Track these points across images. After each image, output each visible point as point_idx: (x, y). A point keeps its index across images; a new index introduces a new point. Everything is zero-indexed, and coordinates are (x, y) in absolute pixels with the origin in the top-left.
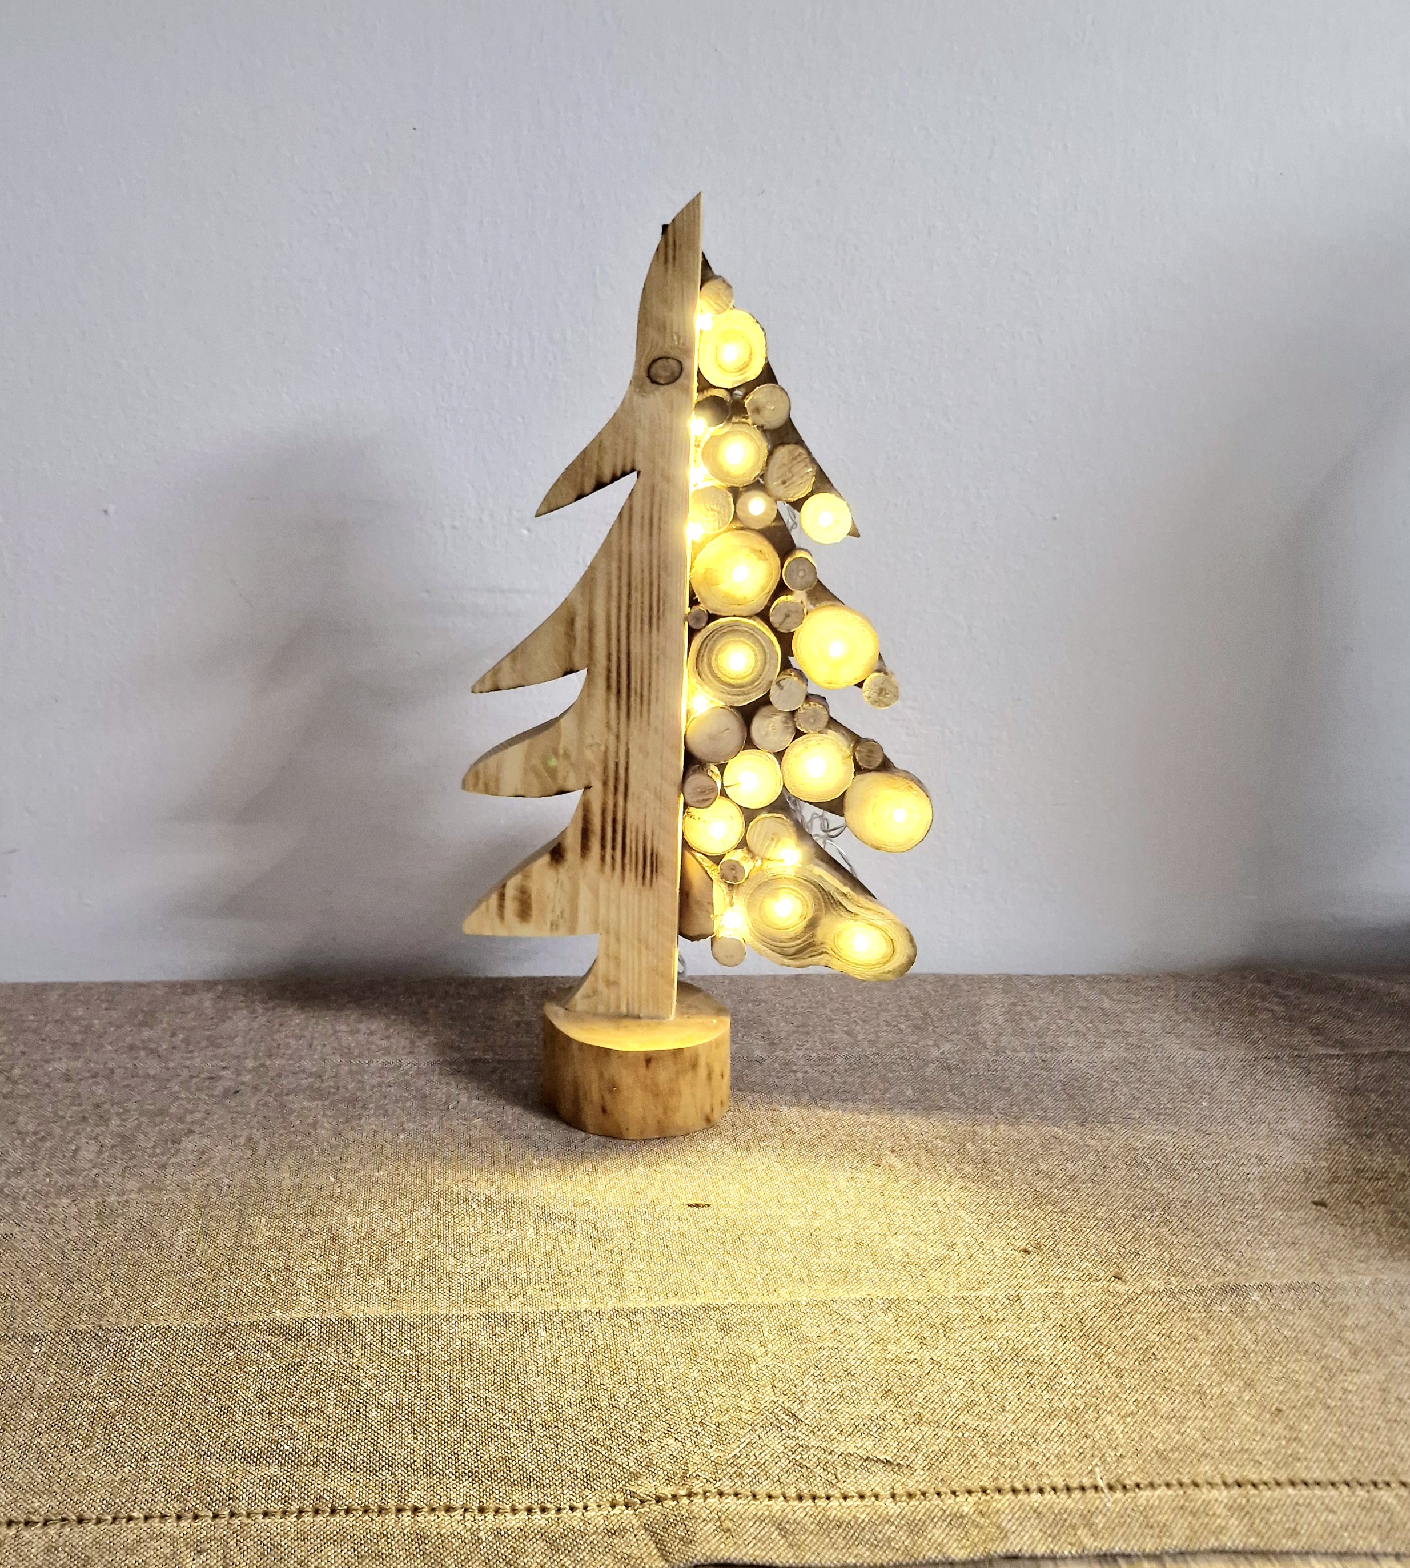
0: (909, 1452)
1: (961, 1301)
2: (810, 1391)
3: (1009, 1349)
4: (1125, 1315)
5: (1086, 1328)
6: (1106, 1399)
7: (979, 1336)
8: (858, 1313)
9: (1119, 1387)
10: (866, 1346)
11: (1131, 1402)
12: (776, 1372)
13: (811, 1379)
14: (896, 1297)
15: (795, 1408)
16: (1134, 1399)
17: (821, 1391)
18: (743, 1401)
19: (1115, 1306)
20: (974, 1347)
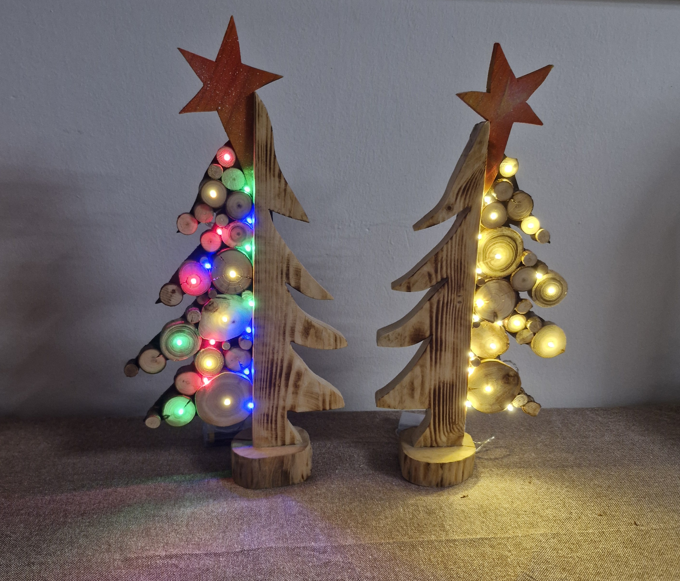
1: (582, 534)
2: (534, 568)
3: (606, 552)
4: (647, 538)
5: (634, 543)
6: (650, 570)
7: (593, 547)
8: (543, 539)
9: (653, 565)
10: (550, 551)
11: (660, 571)
12: (519, 561)
13: (533, 563)
14: (556, 533)
15: (531, 574)
16: (661, 569)
17: (539, 568)
18: (510, 573)
19: (642, 534)
20: (592, 551)
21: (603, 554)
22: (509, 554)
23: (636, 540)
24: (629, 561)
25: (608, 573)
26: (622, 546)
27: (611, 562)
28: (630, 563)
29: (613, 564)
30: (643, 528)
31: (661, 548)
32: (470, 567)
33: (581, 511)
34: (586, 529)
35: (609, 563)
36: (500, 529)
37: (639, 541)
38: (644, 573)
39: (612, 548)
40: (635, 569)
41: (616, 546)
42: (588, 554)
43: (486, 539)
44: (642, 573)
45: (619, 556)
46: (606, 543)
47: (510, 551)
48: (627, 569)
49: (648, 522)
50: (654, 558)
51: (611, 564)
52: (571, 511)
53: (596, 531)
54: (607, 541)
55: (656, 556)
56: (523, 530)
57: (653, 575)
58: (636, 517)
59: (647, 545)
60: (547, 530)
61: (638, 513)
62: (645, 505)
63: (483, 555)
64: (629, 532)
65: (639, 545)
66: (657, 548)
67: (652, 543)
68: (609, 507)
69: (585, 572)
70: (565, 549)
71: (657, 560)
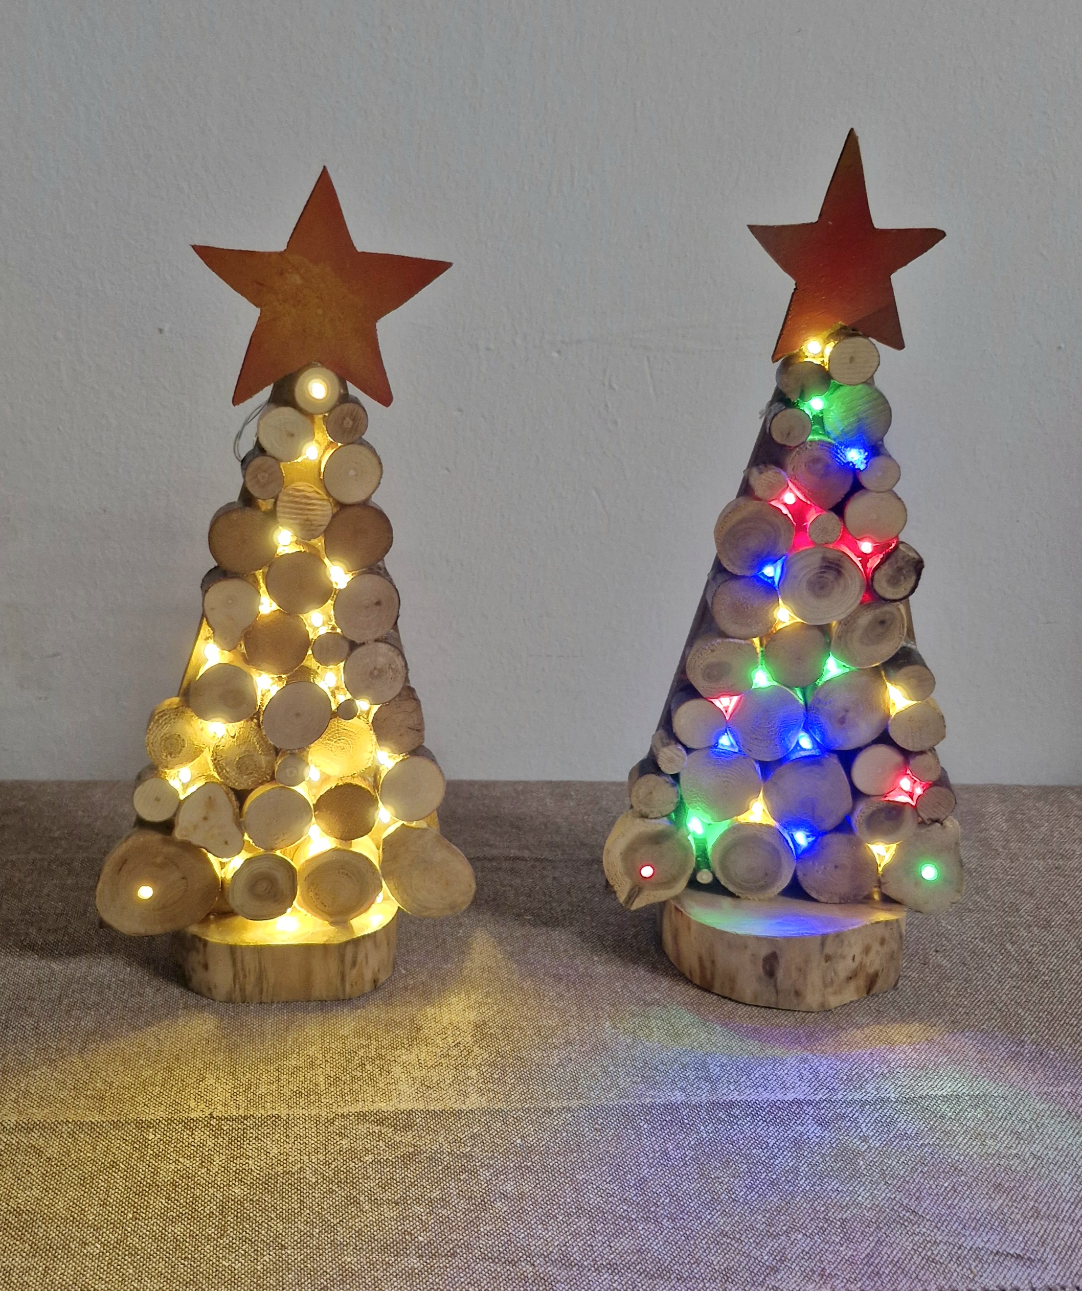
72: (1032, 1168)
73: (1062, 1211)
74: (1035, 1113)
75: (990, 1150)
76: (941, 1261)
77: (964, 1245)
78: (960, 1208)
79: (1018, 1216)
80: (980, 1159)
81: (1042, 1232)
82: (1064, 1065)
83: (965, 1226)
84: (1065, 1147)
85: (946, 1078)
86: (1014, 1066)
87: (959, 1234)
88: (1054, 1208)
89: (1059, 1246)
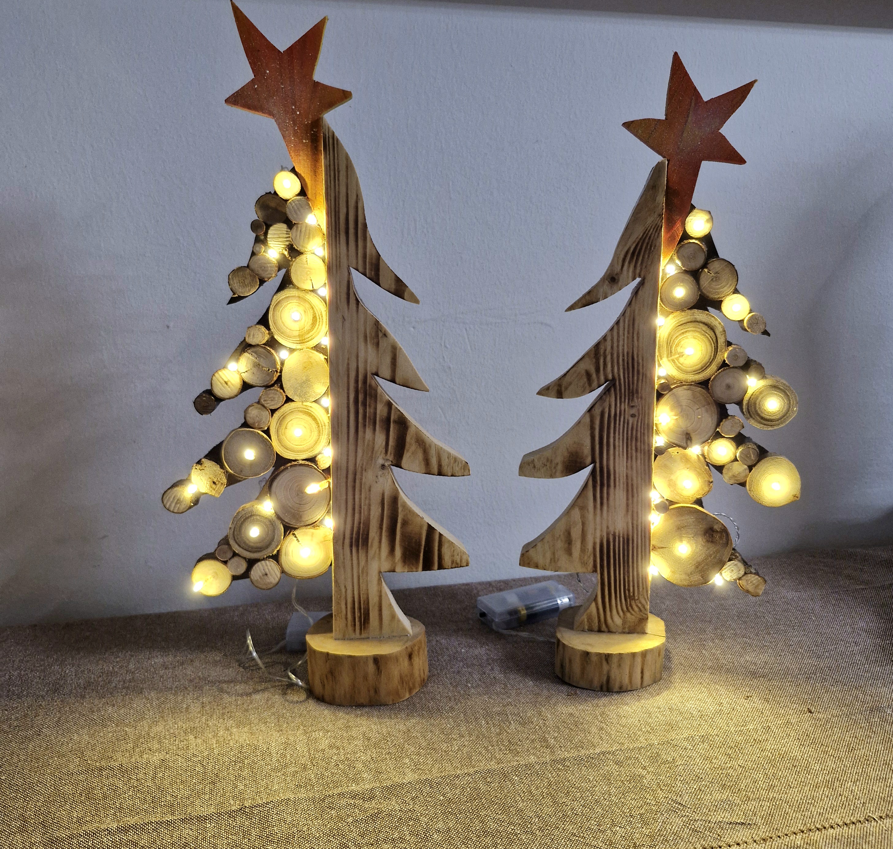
0: (752, 816)
1: (740, 733)
2: (683, 788)
3: (777, 754)
4: (828, 729)
5: (812, 738)
6: (840, 774)
7: (758, 750)
8: (688, 745)
9: (844, 766)
10: (701, 761)
11: (854, 774)
12: (659, 781)
13: (680, 782)
14: (705, 734)
15: (679, 799)
16: (855, 772)
17: (688, 788)
18: (648, 800)
19: (821, 725)
20: (758, 756)
21: (773, 758)
22: (644, 773)
23: (814, 733)
24: (811, 765)
25: (784, 785)
26: (797, 743)
27: (786, 769)
28: (813, 767)
29: (790, 770)
30: (820, 716)
31: (849, 741)
32: (590, 798)
33: (735, 699)
34: (744, 724)
35: (784, 771)
36: (627, 736)
37: (819, 735)
38: (833, 780)
39: (784, 749)
40: (821, 775)
41: (789, 745)
42: (754, 760)
43: (609, 753)
44: (830, 780)
45: (795, 759)
46: (774, 742)
47: (644, 768)
48: (809, 777)
49: (826, 707)
50: (843, 756)
51: (787, 771)
52: (721, 702)
53: (759, 726)
54: (776, 739)
55: (845, 754)
56: (658, 735)
57: (846, 780)
58: (809, 701)
59: (830, 739)
60: (692, 731)
61: (811, 696)
62: (817, 684)
63: (607, 778)
64: (803, 723)
65: (819, 740)
66: (845, 742)
67: (836, 736)
68: (770, 691)
69: (753, 787)
70: (720, 757)
71: (848, 759)
72: (741, 773)
73: (762, 795)
74: (736, 742)
75: (716, 766)
76: (700, 831)
77: (711, 820)
78: (705, 800)
79: (738, 801)
80: (711, 771)
81: (753, 808)
82: (747, 714)
83: (710, 810)
84: (756, 759)
85: (683, 728)
86: (720, 717)
87: (707, 815)
88: (757, 794)
89: (764, 815)
